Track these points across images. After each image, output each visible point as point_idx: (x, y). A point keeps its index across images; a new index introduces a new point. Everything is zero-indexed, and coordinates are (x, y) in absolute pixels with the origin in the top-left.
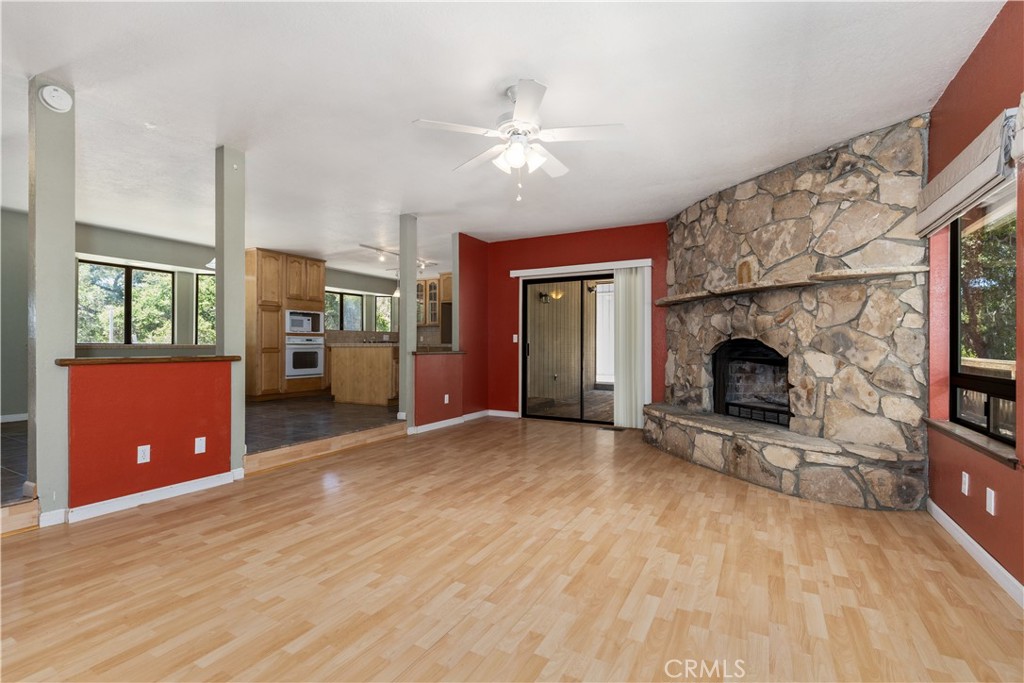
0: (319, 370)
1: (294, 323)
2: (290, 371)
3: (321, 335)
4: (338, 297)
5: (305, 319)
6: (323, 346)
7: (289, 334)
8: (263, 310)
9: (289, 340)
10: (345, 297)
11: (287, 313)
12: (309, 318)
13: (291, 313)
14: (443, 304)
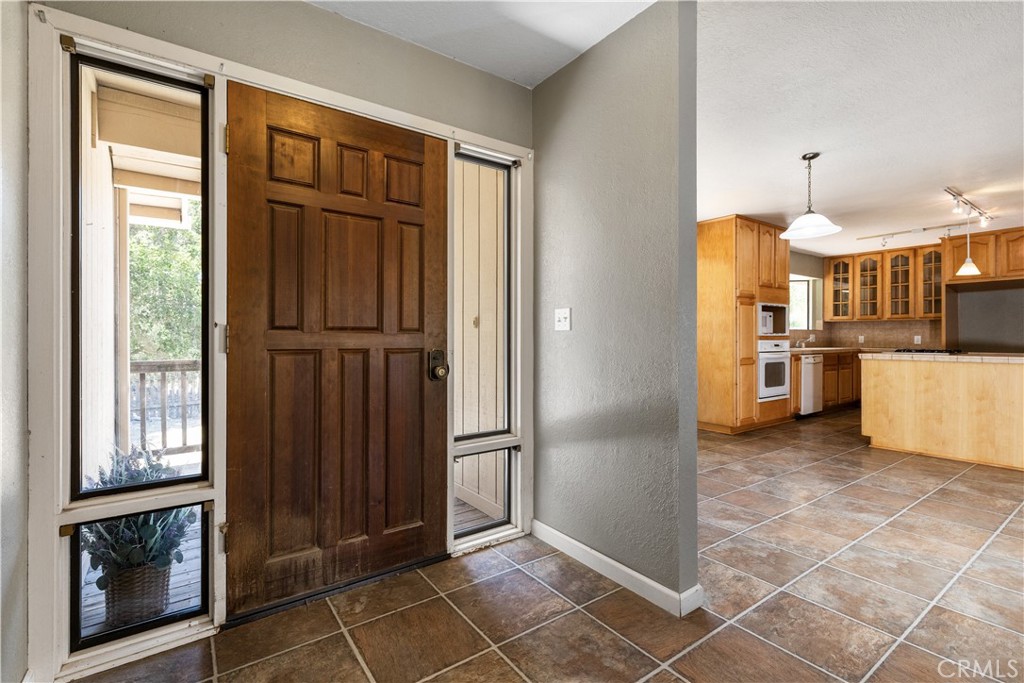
0: (786, 389)
3: (787, 338)
5: (768, 315)
6: (789, 354)
7: (761, 337)
8: (741, 304)
9: (760, 346)
12: (771, 314)
13: (763, 307)
14: (947, 286)
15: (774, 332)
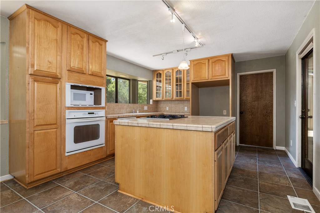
0: (101, 140)
1: (75, 97)
2: (71, 146)
3: (103, 108)
4: (113, 80)
5: (88, 93)
6: (104, 118)
7: (69, 108)
8: (35, 81)
9: (69, 114)
10: (119, 80)
11: (68, 86)
12: (93, 92)
13: (71, 86)
14: (192, 83)
15: (95, 104)
